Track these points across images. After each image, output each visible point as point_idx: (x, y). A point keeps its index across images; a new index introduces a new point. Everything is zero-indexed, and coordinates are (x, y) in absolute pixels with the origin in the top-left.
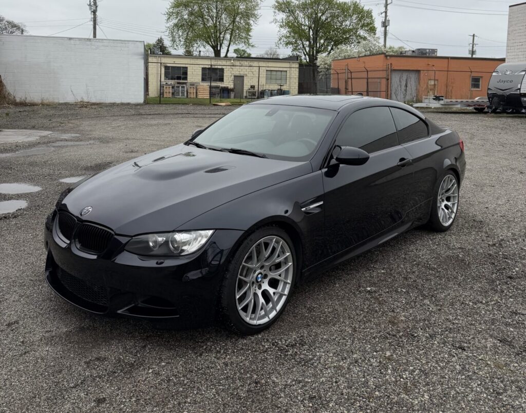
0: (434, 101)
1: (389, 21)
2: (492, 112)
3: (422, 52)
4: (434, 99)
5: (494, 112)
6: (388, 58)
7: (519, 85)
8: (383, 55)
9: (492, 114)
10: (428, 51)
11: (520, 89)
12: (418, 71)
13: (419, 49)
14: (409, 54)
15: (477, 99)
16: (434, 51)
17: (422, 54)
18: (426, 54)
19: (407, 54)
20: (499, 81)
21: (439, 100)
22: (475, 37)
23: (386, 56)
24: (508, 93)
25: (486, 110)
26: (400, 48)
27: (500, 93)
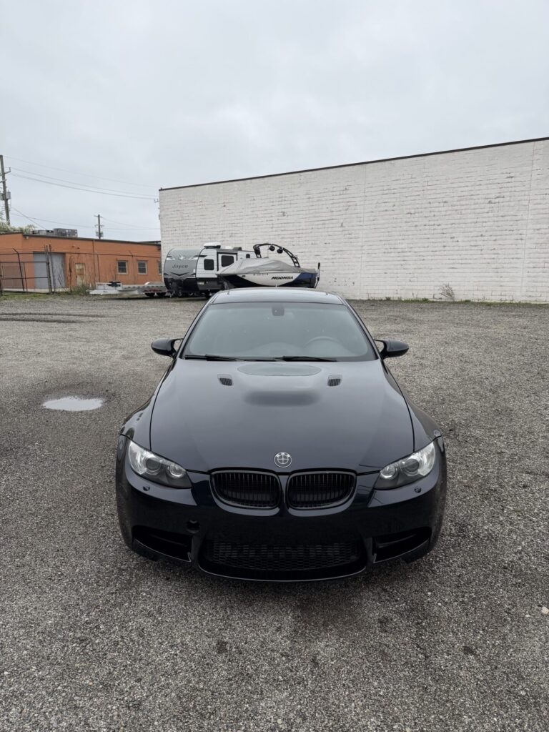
0: (111, 288)
1: (9, 193)
2: (173, 297)
3: (61, 233)
4: (109, 285)
5: (174, 296)
6: (27, 238)
7: (194, 270)
8: (21, 235)
9: (173, 299)
10: (67, 231)
11: (195, 274)
12: (63, 254)
13: (58, 229)
14: (44, 233)
15: (147, 284)
16: (74, 232)
17: (61, 235)
18: (66, 234)
19: (41, 234)
20: (175, 266)
21: (116, 286)
22: (101, 219)
23: (25, 236)
24: (184, 277)
25: (167, 294)
26: (30, 226)
27: (178, 277)
